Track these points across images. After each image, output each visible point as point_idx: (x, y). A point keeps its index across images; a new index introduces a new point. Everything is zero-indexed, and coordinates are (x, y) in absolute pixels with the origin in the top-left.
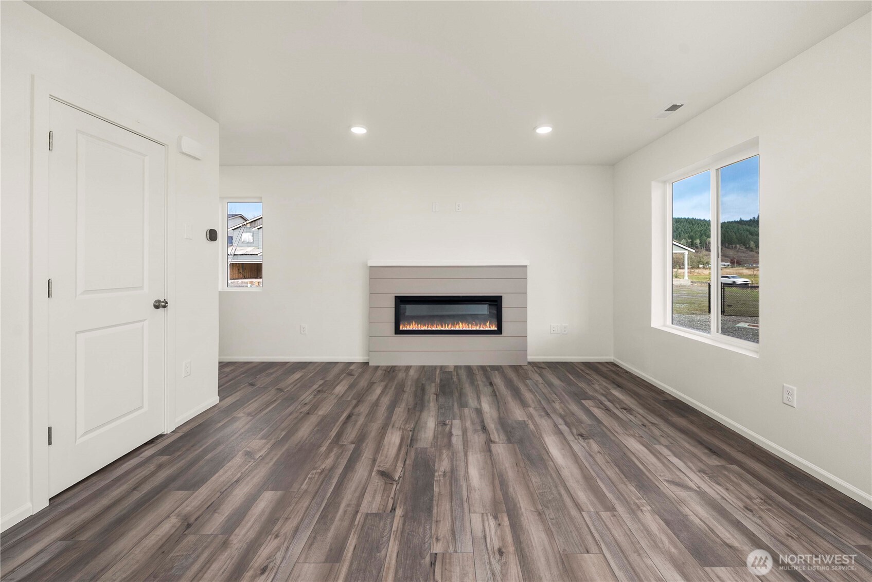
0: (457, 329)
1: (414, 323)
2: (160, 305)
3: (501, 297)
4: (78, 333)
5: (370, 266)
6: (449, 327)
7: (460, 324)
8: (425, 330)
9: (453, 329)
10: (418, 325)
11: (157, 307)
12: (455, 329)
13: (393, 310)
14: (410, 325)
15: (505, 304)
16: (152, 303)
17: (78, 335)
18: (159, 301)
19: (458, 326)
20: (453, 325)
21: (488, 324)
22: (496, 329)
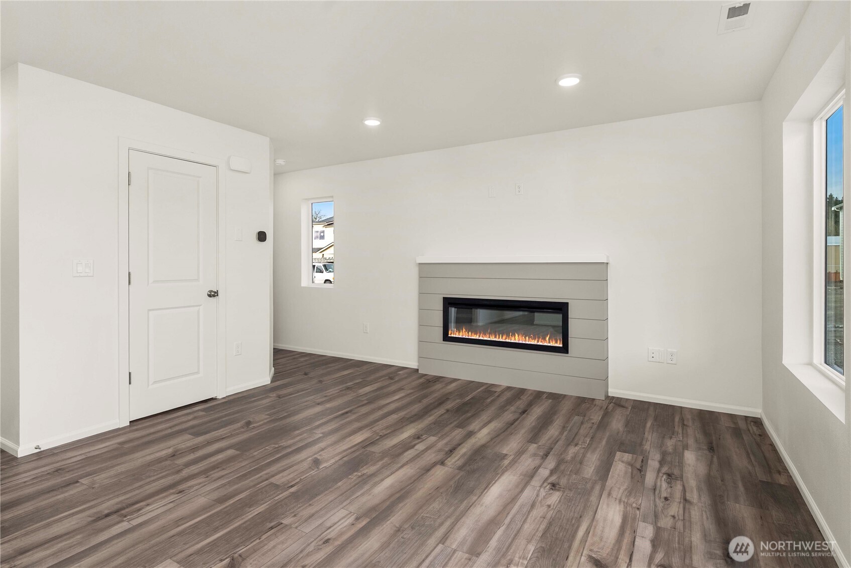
0: (512, 341)
1: (464, 330)
2: (213, 294)
3: (567, 304)
4: (149, 310)
5: (419, 263)
6: (504, 337)
7: (517, 335)
8: (476, 339)
9: (507, 340)
10: (468, 333)
11: (210, 296)
12: (509, 341)
13: (442, 313)
14: (459, 332)
15: (572, 313)
16: (206, 292)
17: (150, 312)
18: (211, 291)
19: (513, 338)
20: (508, 336)
21: (547, 338)
22: (561, 346)
